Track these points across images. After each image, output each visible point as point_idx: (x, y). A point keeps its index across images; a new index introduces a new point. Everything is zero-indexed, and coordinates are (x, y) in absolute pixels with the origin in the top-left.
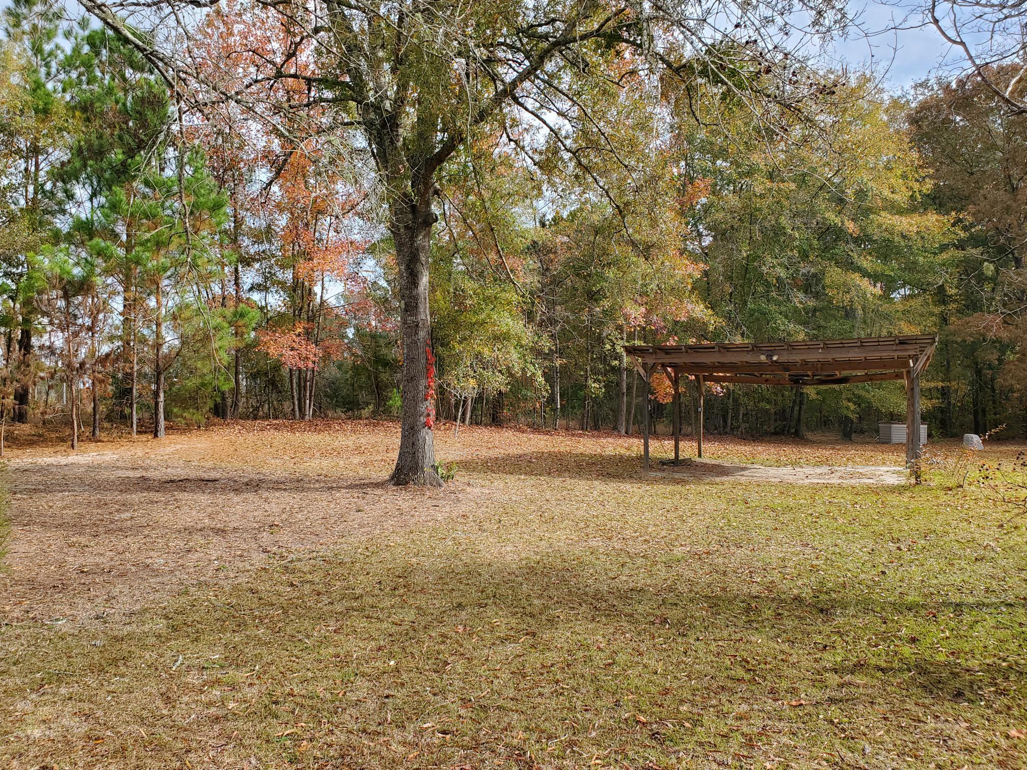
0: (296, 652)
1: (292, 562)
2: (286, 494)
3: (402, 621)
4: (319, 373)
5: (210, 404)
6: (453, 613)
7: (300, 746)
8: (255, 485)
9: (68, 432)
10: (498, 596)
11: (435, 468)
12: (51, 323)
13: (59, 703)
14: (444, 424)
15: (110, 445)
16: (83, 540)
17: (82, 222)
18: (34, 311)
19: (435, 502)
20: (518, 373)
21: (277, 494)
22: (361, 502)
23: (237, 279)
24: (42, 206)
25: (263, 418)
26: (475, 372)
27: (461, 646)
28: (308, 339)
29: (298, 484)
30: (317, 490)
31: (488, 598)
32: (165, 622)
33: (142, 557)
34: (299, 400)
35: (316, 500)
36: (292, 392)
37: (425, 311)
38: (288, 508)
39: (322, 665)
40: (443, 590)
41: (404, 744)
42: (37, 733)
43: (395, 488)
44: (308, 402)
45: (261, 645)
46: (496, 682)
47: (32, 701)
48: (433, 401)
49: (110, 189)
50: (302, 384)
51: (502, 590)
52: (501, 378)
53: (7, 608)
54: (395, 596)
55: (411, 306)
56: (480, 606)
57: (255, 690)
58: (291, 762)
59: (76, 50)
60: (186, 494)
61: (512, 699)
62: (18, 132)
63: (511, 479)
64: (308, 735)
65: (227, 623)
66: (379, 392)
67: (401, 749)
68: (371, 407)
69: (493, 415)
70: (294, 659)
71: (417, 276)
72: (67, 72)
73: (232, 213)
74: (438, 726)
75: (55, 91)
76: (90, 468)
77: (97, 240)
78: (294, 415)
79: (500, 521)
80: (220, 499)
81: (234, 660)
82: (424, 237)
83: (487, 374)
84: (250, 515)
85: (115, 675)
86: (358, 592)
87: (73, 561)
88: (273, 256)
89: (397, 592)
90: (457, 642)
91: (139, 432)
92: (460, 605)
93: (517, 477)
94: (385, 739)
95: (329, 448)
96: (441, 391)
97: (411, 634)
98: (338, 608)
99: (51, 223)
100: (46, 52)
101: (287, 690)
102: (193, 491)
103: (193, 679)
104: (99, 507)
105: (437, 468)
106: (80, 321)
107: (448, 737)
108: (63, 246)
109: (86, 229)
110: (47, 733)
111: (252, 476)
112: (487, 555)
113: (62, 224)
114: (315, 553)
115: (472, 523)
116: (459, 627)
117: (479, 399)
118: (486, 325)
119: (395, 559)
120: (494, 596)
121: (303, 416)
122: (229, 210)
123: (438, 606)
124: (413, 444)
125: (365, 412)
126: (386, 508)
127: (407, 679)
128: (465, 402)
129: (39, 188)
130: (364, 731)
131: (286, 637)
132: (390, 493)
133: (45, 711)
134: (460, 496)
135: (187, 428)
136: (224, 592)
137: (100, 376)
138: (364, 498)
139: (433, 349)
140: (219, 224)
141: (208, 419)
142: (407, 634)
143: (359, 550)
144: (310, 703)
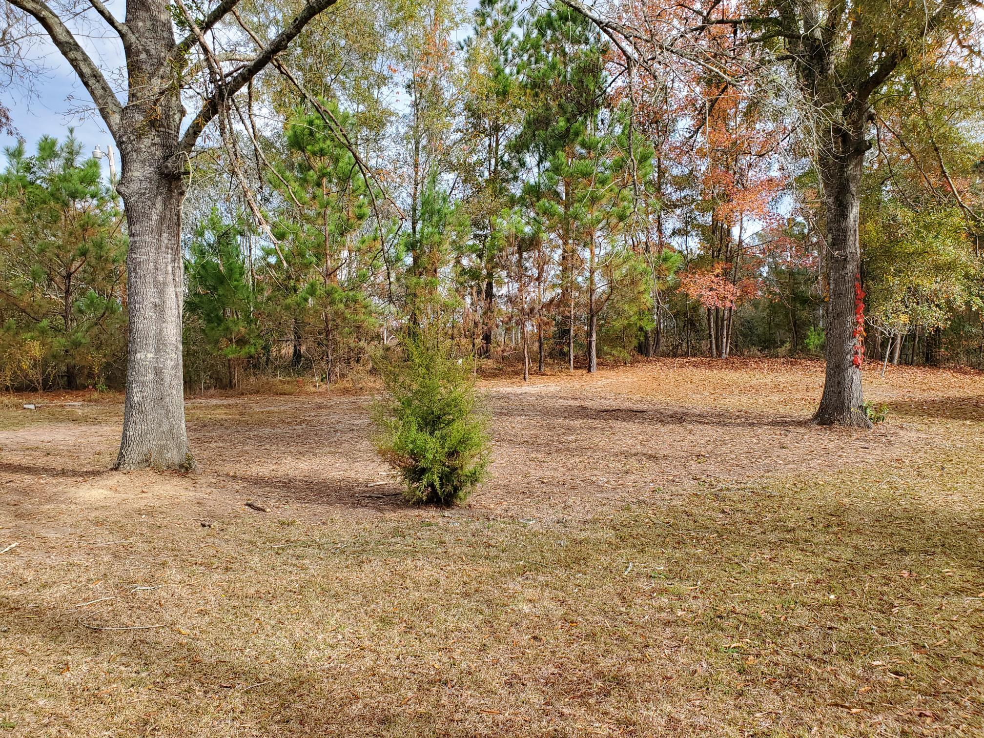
0: (734, 573)
1: (721, 490)
2: (709, 427)
3: (839, 558)
4: (736, 313)
5: (635, 343)
6: (896, 556)
7: (747, 659)
8: (679, 418)
9: (520, 366)
10: (947, 545)
11: (863, 409)
12: (508, 275)
13: (539, 588)
14: (869, 364)
15: (552, 378)
16: (540, 456)
17: (532, 186)
18: (497, 265)
19: (864, 444)
20: (960, 307)
21: (701, 427)
22: (785, 440)
23: (660, 225)
24: (502, 175)
25: (682, 356)
26: (907, 307)
27: (908, 591)
28: (727, 279)
29: (720, 419)
30: (738, 425)
31: (935, 546)
32: (613, 532)
33: (587, 474)
34: (716, 339)
35: (738, 434)
36: (710, 332)
37: (854, 244)
38: (712, 440)
39: (761, 590)
40: (881, 533)
41: (853, 676)
42: (526, 608)
43: (819, 427)
44: (725, 340)
45: (701, 563)
46: (953, 633)
47: (519, 583)
48: (861, 339)
49: (554, 154)
50: (720, 324)
51: (951, 540)
52: (938, 313)
53: (492, 506)
54: (829, 533)
55: (839, 239)
56: (926, 553)
57: (699, 602)
58: (740, 673)
59: (528, 35)
60: (619, 422)
61: (975, 654)
62: (484, 115)
63: (953, 424)
64: (754, 651)
65: (667, 540)
66: (798, 330)
67: (849, 680)
68: (788, 345)
69: (927, 354)
70: (733, 580)
71: (846, 208)
72: (520, 56)
73: (656, 164)
74: (889, 666)
75: (511, 74)
76: (540, 397)
77: (544, 201)
78: (712, 353)
79: (943, 469)
80: (649, 428)
81: (676, 573)
82: (855, 166)
83: (923, 308)
84: (677, 444)
85: (579, 572)
86: (790, 525)
87: (536, 474)
88: (694, 200)
89: (830, 530)
90: (903, 586)
91: (575, 368)
92: (902, 550)
93: (961, 422)
94: (833, 668)
95: (747, 385)
96: (868, 328)
97: (850, 571)
98: (771, 537)
99: (507, 190)
100: (504, 42)
101: (730, 607)
102: (624, 420)
103: (643, 584)
104: (549, 430)
105: (866, 408)
106: (530, 273)
107: (902, 678)
108: (516, 208)
109: (534, 192)
110: (534, 610)
111: (676, 409)
112: (930, 502)
113: (516, 190)
114: (743, 485)
115: (909, 468)
116: (904, 571)
117: (911, 336)
118: (926, 255)
119: (825, 497)
120: (943, 545)
121: (720, 354)
122: (653, 161)
123: (877, 547)
124: (839, 383)
125: (782, 351)
126: (810, 446)
127: (850, 615)
128: (894, 340)
129: (500, 161)
130: (809, 657)
131: (724, 559)
132: (814, 432)
133: (530, 593)
134: (892, 439)
135: (615, 365)
136: (662, 512)
137: (545, 319)
138: (786, 436)
139: (863, 283)
140: (645, 175)
141: (633, 356)
142: (845, 571)
143: (787, 486)
144: (753, 622)
